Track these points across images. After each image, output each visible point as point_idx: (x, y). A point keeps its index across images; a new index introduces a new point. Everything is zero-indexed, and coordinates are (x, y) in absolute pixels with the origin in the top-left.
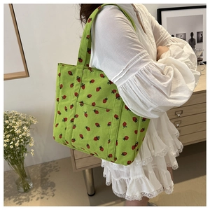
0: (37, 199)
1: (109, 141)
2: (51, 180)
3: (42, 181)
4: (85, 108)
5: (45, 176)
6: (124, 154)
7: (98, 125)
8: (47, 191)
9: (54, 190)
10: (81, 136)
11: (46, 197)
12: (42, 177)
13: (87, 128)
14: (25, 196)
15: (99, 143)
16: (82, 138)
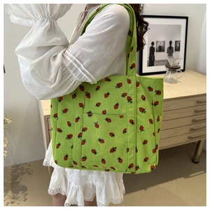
1: (128, 149)
3: (12, 184)
4: (95, 119)
5: (16, 179)
6: (146, 160)
7: (112, 135)
10: (94, 152)
11: (17, 202)
13: (100, 140)
15: (117, 154)
16: (95, 153)
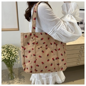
0: (17, 83)
2: (23, 75)
3: (19, 75)
5: (20, 73)
8: (21, 80)
9: (24, 80)
11: (21, 82)
12: (19, 73)
14: (12, 81)
